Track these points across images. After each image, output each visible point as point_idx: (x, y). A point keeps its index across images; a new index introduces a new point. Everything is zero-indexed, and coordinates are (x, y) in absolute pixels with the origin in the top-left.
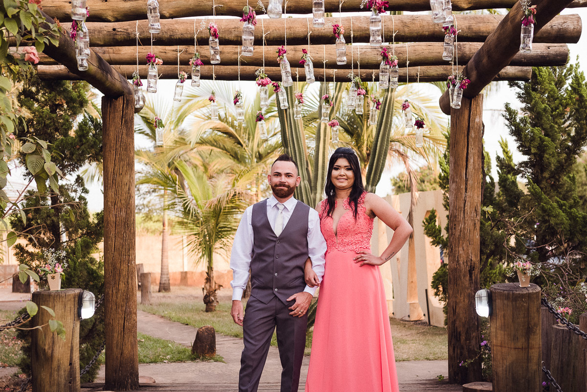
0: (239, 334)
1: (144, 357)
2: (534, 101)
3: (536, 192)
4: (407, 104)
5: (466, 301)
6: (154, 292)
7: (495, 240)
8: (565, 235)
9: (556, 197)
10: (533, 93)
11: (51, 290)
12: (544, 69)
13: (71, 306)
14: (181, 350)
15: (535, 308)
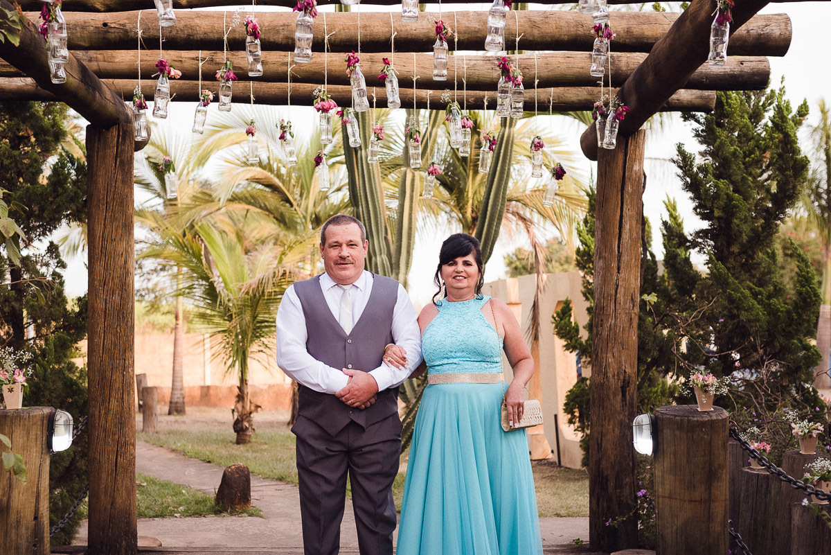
0: (284, 477)
1: (146, 508)
2: (718, 140)
3: (720, 274)
5: (617, 431)
6: (161, 414)
7: (660, 343)
8: (761, 337)
9: (748, 282)
10: (718, 130)
11: (8, 408)
12: (733, 94)
13: (37, 432)
14: (200, 499)
15: (720, 443)
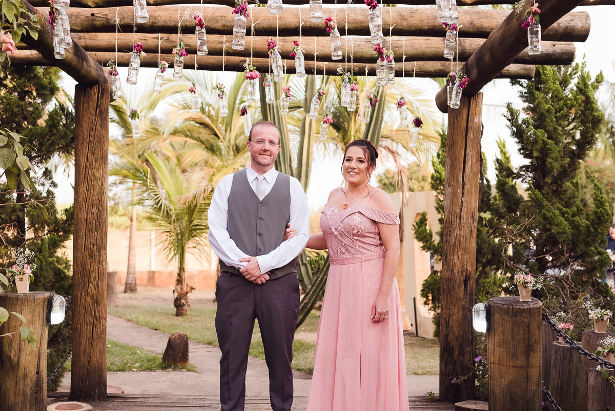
0: (213, 342)
1: (111, 364)
2: (537, 101)
3: (537, 199)
4: (402, 102)
5: (461, 313)
6: (119, 293)
7: (493, 248)
8: (567, 245)
9: (558, 204)
10: (537, 93)
11: (19, 293)
12: (548, 67)
13: (40, 310)
14: (151, 358)
15: (536, 324)
